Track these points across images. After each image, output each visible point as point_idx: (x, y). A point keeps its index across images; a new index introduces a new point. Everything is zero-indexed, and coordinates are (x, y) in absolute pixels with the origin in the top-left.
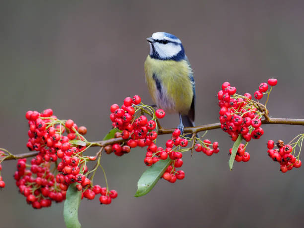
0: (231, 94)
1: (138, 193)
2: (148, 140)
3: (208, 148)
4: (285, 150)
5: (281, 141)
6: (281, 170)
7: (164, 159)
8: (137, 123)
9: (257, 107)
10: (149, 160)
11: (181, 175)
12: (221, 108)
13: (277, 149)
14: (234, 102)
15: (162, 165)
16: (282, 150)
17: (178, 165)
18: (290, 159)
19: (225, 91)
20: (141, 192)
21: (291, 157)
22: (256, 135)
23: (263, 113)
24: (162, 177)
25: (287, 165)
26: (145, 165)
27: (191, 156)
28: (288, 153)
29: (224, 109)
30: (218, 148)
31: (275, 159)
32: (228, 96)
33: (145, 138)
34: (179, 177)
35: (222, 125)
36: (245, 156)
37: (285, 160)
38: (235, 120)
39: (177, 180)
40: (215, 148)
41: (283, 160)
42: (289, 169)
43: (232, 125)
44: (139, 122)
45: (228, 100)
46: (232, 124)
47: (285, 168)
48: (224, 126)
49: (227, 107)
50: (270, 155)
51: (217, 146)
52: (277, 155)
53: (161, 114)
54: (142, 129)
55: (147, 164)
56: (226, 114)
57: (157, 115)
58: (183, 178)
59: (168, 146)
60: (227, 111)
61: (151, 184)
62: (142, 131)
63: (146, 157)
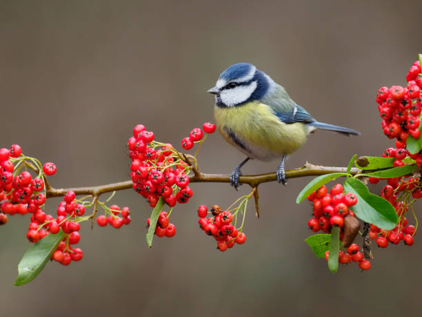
0: (147, 141)
1: (20, 280)
2: (32, 205)
3: (116, 217)
4: (222, 219)
5: (216, 206)
6: (218, 248)
7: (55, 232)
8: (17, 181)
9: (184, 159)
10: (34, 233)
11: (78, 255)
12: (133, 161)
13: (212, 218)
14: (152, 153)
15: (52, 240)
16: (218, 219)
17: (74, 241)
18: (230, 232)
19: (139, 137)
20: (23, 279)
21: (231, 229)
22: (183, 198)
23: (192, 167)
24: (52, 258)
25: (226, 240)
26: (28, 241)
27: (92, 227)
28: (228, 224)
29: (136, 162)
30: (129, 217)
31: (209, 232)
32: (142, 145)
33: (29, 203)
34: (75, 258)
35: (135, 184)
36: (169, 229)
37: (223, 234)
38: (152, 176)
39: (72, 262)
40: (125, 215)
41: (221, 233)
42: (230, 246)
43: (149, 184)
44: (21, 180)
45: (143, 150)
46: (149, 182)
47: (223, 245)
48: (137, 186)
49: (141, 160)
50: (202, 227)
51: (128, 214)
52: (211, 226)
53: (51, 170)
54: (25, 191)
55: (31, 239)
56: (140, 170)
57: (45, 171)
58: (80, 258)
59: (59, 213)
60: (142, 165)
61: (37, 268)
62: (25, 194)
63: (30, 229)
